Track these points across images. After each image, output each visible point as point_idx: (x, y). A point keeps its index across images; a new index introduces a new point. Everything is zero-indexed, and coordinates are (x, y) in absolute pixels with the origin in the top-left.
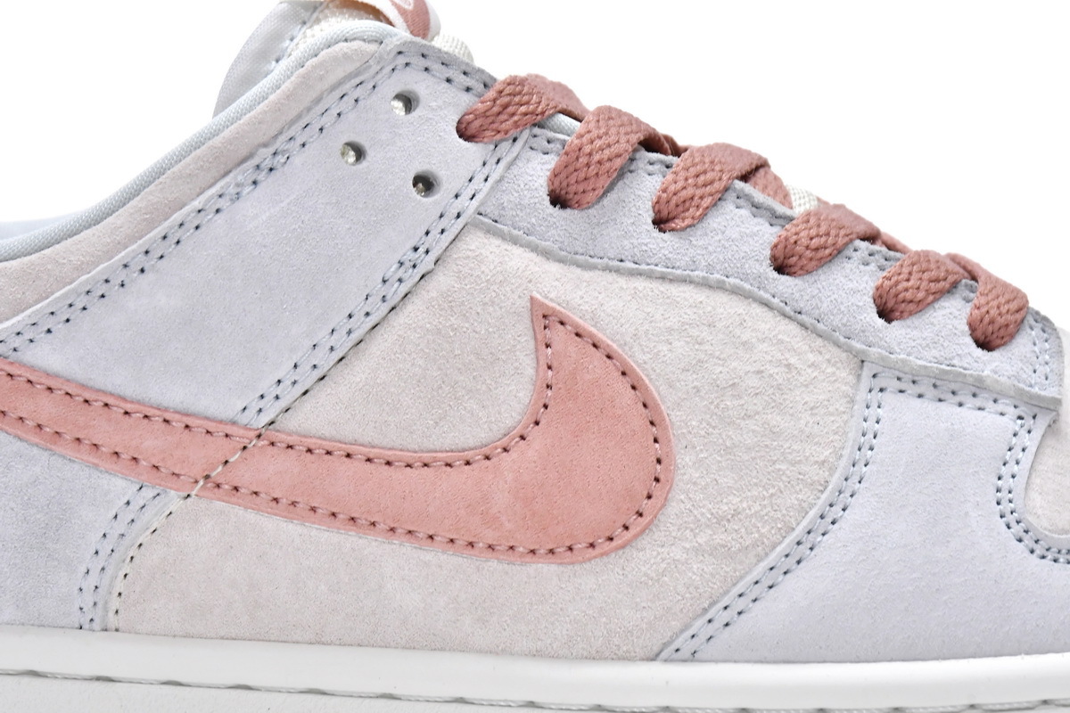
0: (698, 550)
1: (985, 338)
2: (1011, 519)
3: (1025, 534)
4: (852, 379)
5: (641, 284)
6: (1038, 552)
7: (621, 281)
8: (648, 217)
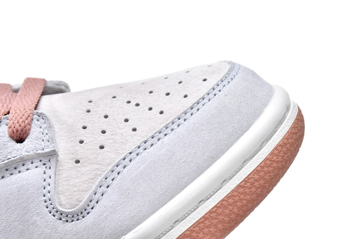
6: (69, 220)
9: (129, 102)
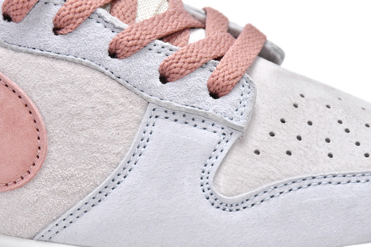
0: (53, 192)
1: (216, 91)
2: (206, 187)
3: (211, 195)
4: (141, 111)
5: (42, 61)
6: (216, 205)
7: (33, 59)
8: (51, 27)
9: (340, 122)
